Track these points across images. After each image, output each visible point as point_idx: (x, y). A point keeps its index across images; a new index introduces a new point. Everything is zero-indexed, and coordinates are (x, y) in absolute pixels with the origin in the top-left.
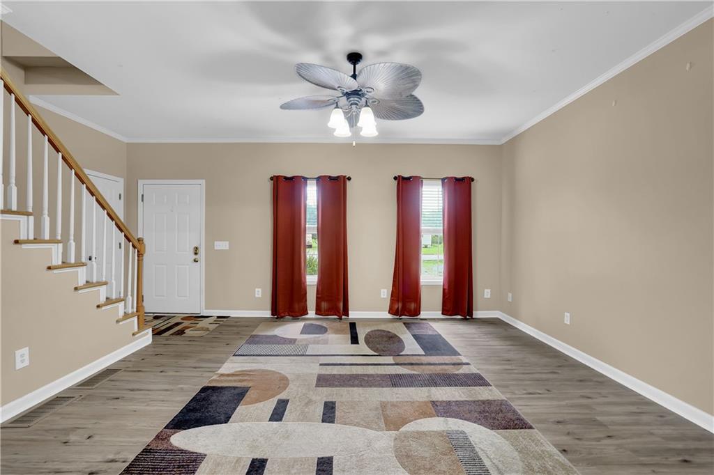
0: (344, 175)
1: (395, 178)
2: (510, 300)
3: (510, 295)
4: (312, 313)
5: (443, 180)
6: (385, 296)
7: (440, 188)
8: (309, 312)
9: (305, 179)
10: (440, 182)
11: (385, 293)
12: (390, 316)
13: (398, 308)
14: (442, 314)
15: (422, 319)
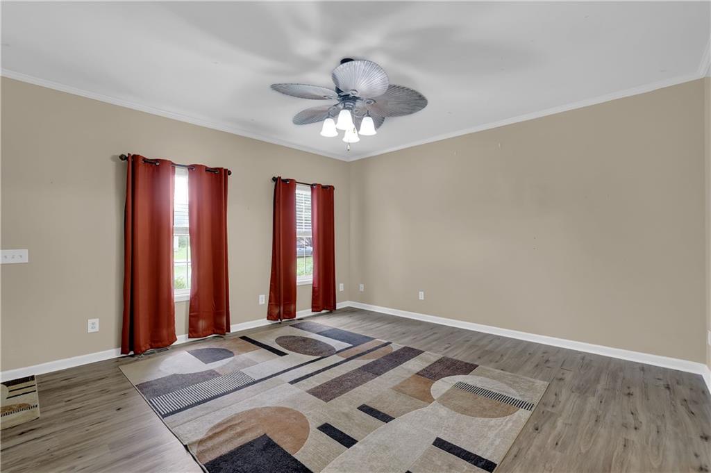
0: (225, 168)
1: (275, 179)
2: (362, 290)
3: (362, 286)
4: (182, 337)
5: (312, 186)
6: (264, 303)
7: (309, 193)
8: (177, 337)
9: (173, 165)
10: (309, 187)
11: (264, 300)
12: (269, 323)
13: (280, 312)
14: (313, 311)
15: (299, 320)
